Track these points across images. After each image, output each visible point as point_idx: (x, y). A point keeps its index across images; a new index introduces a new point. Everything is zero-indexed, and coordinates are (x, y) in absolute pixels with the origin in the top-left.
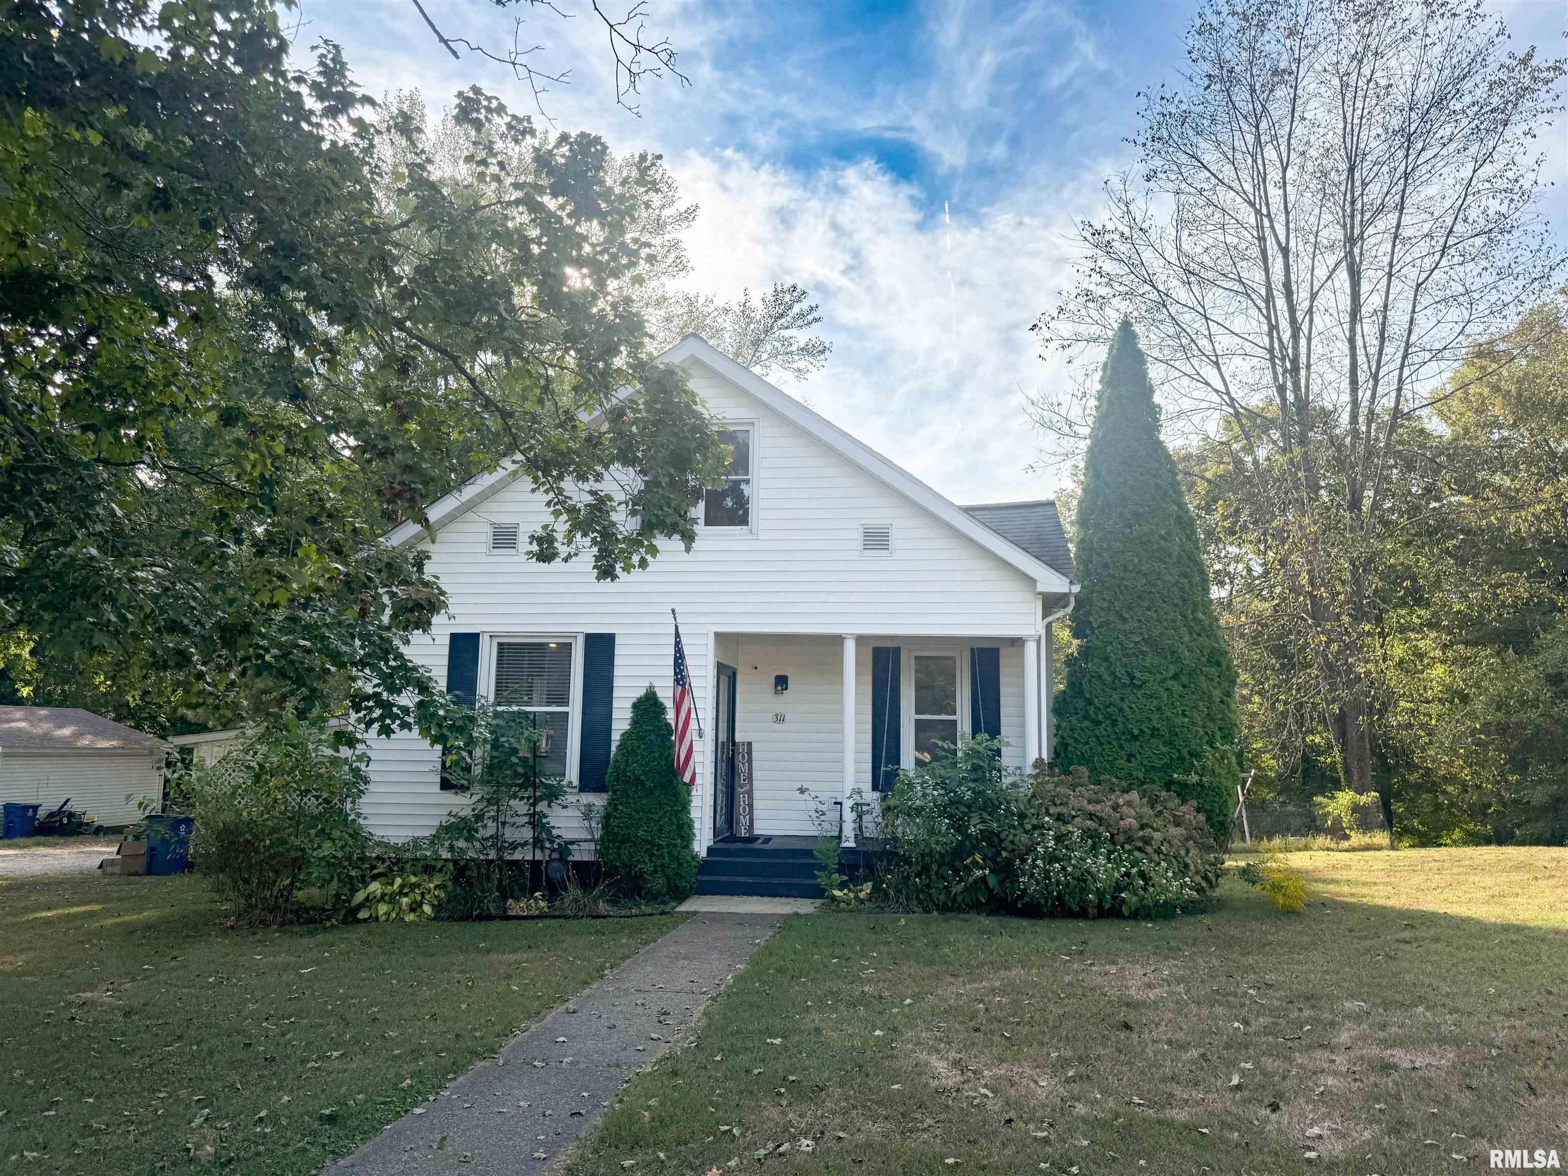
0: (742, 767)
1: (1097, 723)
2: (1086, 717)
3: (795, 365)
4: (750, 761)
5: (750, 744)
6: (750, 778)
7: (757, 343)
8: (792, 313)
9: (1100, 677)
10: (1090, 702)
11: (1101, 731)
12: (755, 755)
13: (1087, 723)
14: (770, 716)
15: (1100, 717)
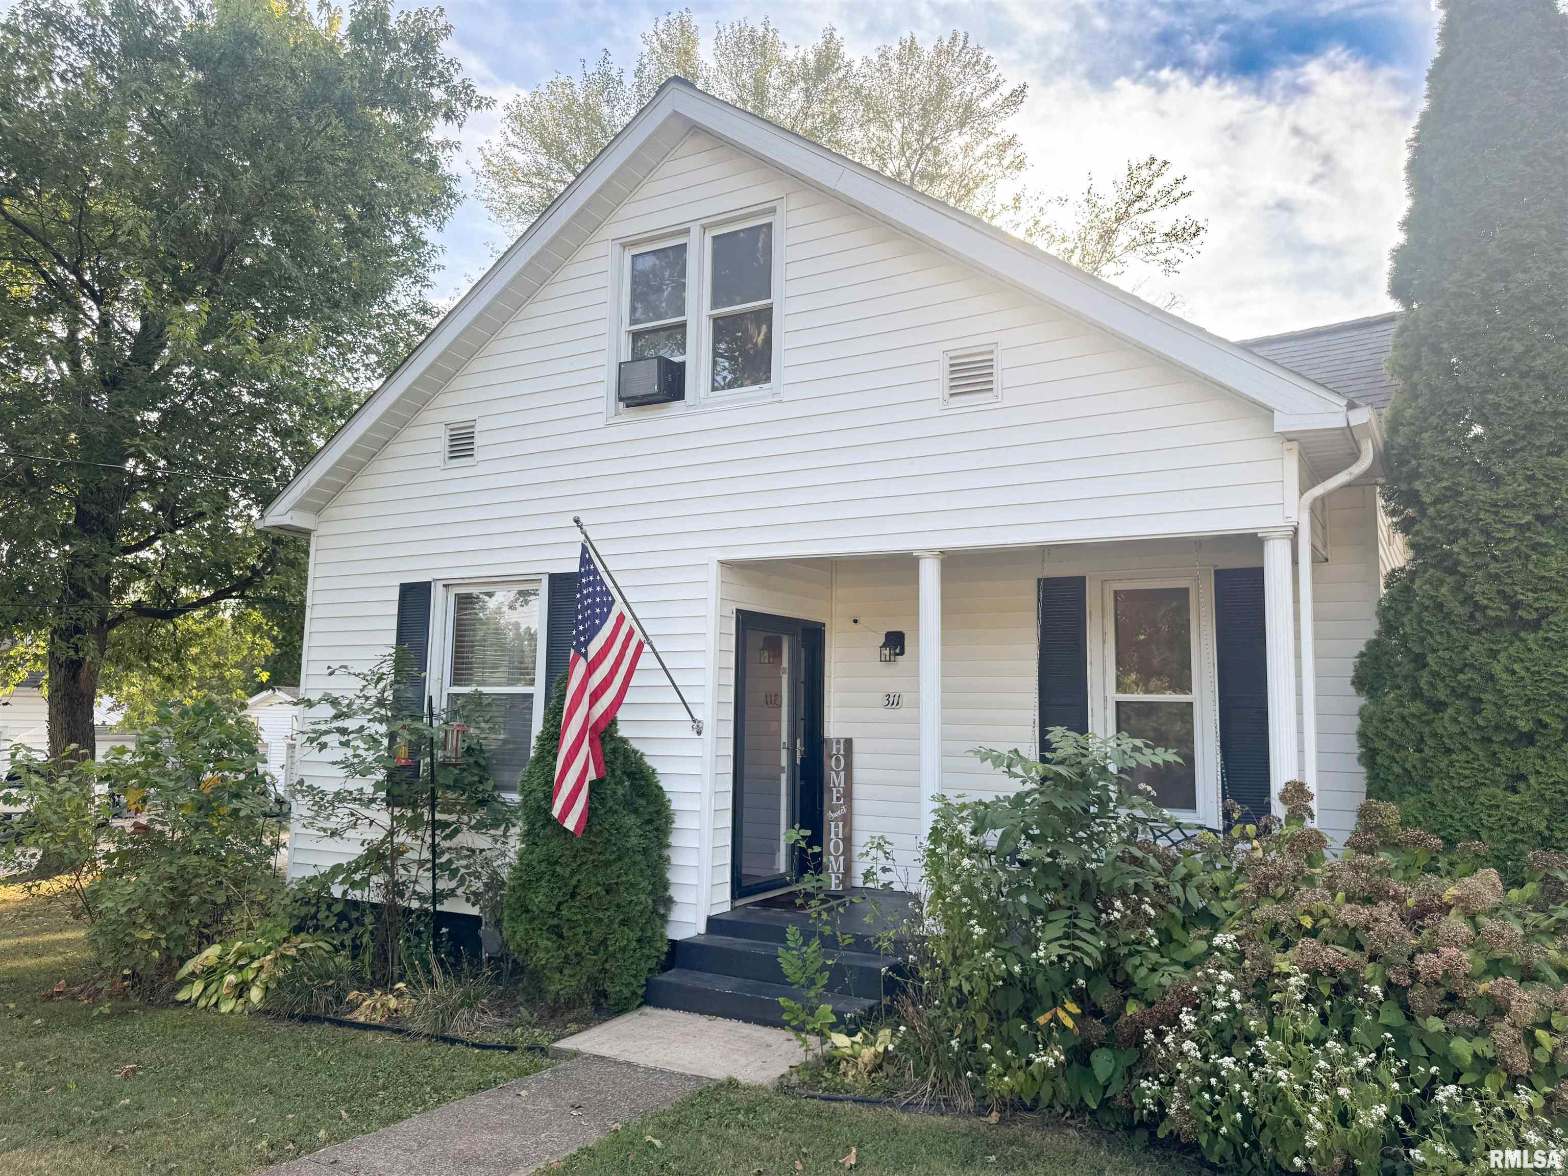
0: (835, 779)
1: (1438, 706)
2: (1416, 694)
3: (1161, 257)
4: (849, 768)
5: (849, 742)
6: (848, 795)
7: (1107, 235)
8: (1151, 192)
9: (1440, 606)
10: (1420, 661)
11: (1445, 722)
12: (858, 759)
13: (1416, 707)
14: (880, 698)
15: (1442, 694)
